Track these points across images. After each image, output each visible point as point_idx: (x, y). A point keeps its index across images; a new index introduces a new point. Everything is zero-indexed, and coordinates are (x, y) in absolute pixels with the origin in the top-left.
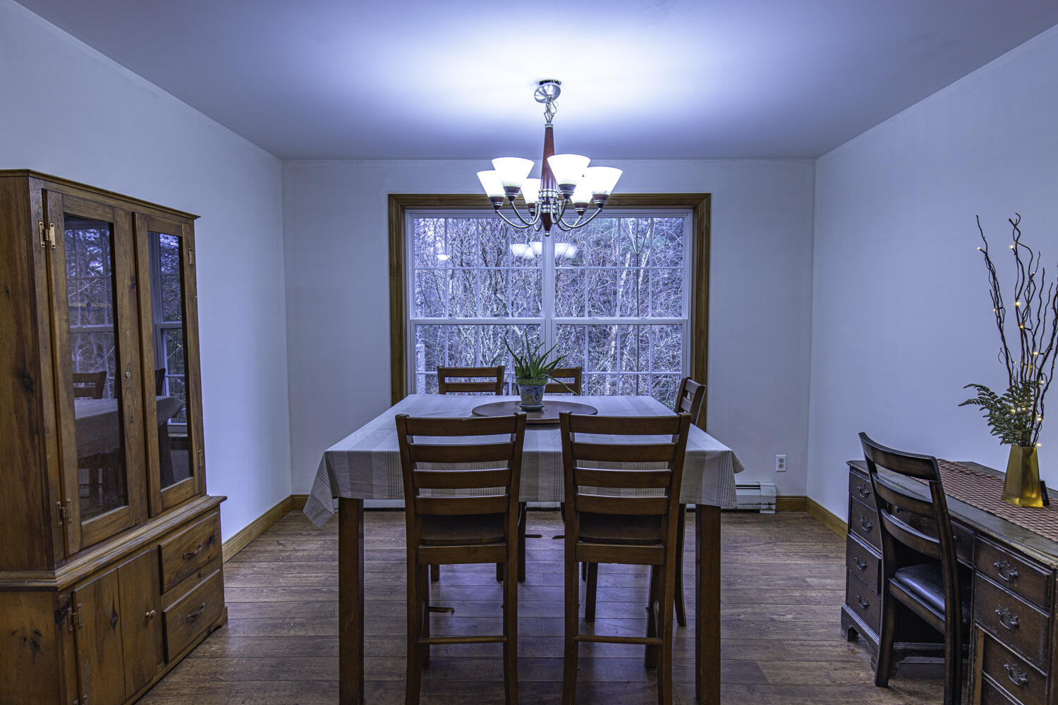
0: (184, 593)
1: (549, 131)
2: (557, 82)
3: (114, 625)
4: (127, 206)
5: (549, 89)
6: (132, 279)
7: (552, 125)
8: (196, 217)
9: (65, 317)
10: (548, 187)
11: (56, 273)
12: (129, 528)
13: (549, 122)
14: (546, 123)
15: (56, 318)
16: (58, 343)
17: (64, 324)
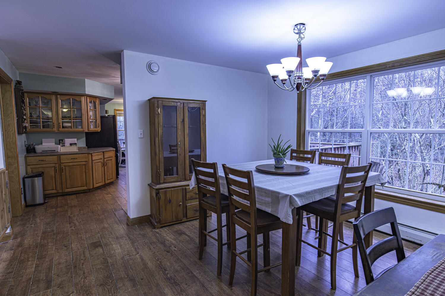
0: (194, 203)
1: (299, 46)
2: (304, 24)
3: (170, 203)
4: (181, 101)
5: (300, 28)
6: (183, 119)
7: (301, 44)
8: (206, 101)
9: (162, 129)
10: (299, 71)
11: (160, 119)
12: (178, 181)
13: (299, 42)
14: (298, 43)
15: (159, 129)
16: (160, 135)
17: (161, 131)
